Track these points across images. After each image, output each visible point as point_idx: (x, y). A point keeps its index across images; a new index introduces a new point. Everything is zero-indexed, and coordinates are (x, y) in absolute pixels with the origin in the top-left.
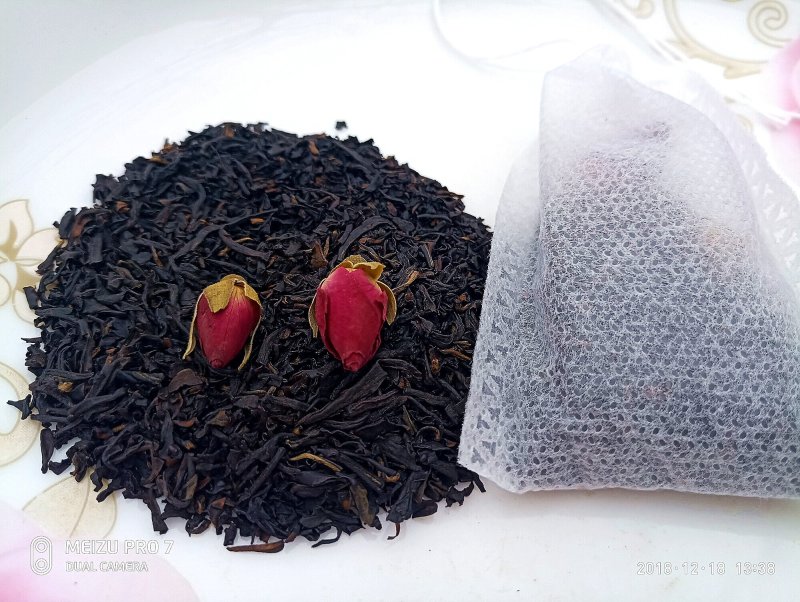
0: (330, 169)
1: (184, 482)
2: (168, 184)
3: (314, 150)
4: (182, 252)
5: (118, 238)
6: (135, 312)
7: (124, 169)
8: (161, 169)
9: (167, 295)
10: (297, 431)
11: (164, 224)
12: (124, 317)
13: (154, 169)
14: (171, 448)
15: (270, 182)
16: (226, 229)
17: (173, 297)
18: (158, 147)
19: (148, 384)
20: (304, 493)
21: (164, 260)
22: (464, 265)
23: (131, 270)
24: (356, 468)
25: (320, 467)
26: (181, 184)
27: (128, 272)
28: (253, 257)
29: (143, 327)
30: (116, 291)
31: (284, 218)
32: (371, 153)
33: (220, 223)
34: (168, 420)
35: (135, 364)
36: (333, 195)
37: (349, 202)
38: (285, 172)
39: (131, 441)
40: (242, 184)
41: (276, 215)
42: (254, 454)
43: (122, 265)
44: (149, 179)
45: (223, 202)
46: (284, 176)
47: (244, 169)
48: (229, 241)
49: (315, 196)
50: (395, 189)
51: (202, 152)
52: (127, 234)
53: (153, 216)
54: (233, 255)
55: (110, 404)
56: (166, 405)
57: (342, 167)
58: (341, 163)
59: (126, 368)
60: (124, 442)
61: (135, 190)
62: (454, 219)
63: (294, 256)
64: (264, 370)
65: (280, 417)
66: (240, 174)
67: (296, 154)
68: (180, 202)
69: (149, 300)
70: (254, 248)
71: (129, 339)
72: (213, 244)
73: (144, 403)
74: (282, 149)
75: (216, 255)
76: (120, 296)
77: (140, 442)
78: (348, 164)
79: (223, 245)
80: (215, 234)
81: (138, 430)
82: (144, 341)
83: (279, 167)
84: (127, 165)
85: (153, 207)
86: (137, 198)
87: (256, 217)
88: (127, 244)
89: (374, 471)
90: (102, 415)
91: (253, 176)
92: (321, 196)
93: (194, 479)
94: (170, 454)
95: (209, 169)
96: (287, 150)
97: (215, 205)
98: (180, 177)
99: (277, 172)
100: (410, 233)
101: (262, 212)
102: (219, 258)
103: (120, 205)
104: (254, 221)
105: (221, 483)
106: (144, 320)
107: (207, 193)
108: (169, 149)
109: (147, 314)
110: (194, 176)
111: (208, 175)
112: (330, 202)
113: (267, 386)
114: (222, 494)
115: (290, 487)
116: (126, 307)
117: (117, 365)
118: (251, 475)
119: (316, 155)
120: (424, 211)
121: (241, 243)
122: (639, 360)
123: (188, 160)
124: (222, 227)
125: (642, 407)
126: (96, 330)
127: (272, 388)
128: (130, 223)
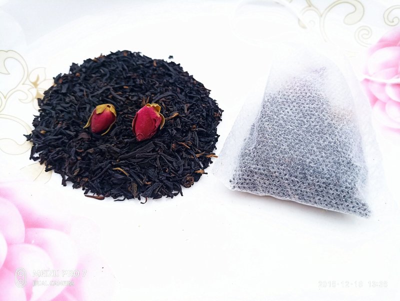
0: (160, 72)
1: (75, 170)
2: (97, 70)
3: (155, 64)
4: (95, 93)
5: (75, 85)
6: (73, 111)
7: (83, 62)
8: (96, 64)
9: (85, 108)
10: (118, 160)
11: (92, 84)
12: (69, 113)
13: (93, 63)
14: (73, 157)
15: (135, 74)
16: (113, 88)
17: (88, 109)
18: (98, 56)
19: (70, 135)
20: (115, 182)
21: (87, 95)
22: (199, 115)
23: (75, 97)
24: (135, 176)
25: (122, 174)
26: (101, 70)
27: (74, 98)
28: (120, 100)
29: (74, 117)
30: (67, 103)
31: (136, 88)
32: (178, 69)
33: (112, 86)
34: (74, 149)
35: (68, 128)
36: (157, 82)
37: (162, 85)
38: (141, 71)
39: (60, 153)
40: (124, 73)
41: (133, 86)
42: (100, 165)
43: (73, 95)
44: (90, 66)
45: (115, 79)
46: (141, 72)
47: (126, 68)
48: (113, 93)
49: (150, 81)
50: (181, 83)
51: (113, 60)
52: (78, 85)
53: (88, 80)
54: (114, 98)
55: (57, 140)
56: (75, 144)
57: (164, 72)
58: (164, 70)
59: (64, 129)
60: (58, 153)
61: (84, 70)
62: (202, 98)
63: (134, 101)
64: (112, 138)
65: (113, 155)
66: (124, 69)
67: (148, 65)
68: (100, 76)
69: (79, 109)
70: (121, 97)
71: (68, 120)
72: (107, 93)
73: (67, 141)
74: (142, 63)
75: (107, 97)
76: (69, 105)
77: (63, 154)
78: (167, 72)
79: (111, 94)
80: (108, 89)
81: (63, 150)
82: (73, 122)
83: (140, 69)
84: (84, 61)
85: (89, 77)
86: (84, 73)
87: (126, 86)
88: (76, 89)
89: (142, 179)
90: (53, 143)
91: (129, 71)
92: (152, 81)
93: (78, 170)
94: (72, 159)
95: (114, 66)
96: (145, 63)
97: (112, 79)
98: (102, 68)
99: (139, 71)
100: (183, 101)
101: (129, 84)
102: (109, 98)
103: (77, 74)
104: (125, 87)
105: (87, 173)
106: (75, 114)
107: (110, 74)
108: (102, 57)
109: (77, 113)
110: (107, 68)
111: (113, 68)
112: (155, 84)
113: (111, 143)
114: (87, 177)
115: (110, 178)
116: (70, 109)
117: (61, 127)
118: (98, 172)
119: (155, 67)
120: (191, 93)
121: (117, 94)
122: (285, 149)
123: (107, 62)
124: (111, 87)
125: (282, 165)
126: (57, 115)
127: (113, 144)
128: (79, 81)
